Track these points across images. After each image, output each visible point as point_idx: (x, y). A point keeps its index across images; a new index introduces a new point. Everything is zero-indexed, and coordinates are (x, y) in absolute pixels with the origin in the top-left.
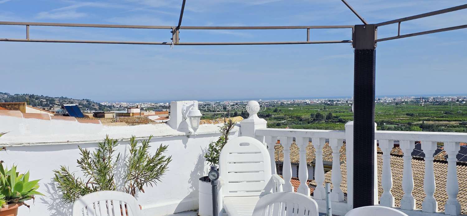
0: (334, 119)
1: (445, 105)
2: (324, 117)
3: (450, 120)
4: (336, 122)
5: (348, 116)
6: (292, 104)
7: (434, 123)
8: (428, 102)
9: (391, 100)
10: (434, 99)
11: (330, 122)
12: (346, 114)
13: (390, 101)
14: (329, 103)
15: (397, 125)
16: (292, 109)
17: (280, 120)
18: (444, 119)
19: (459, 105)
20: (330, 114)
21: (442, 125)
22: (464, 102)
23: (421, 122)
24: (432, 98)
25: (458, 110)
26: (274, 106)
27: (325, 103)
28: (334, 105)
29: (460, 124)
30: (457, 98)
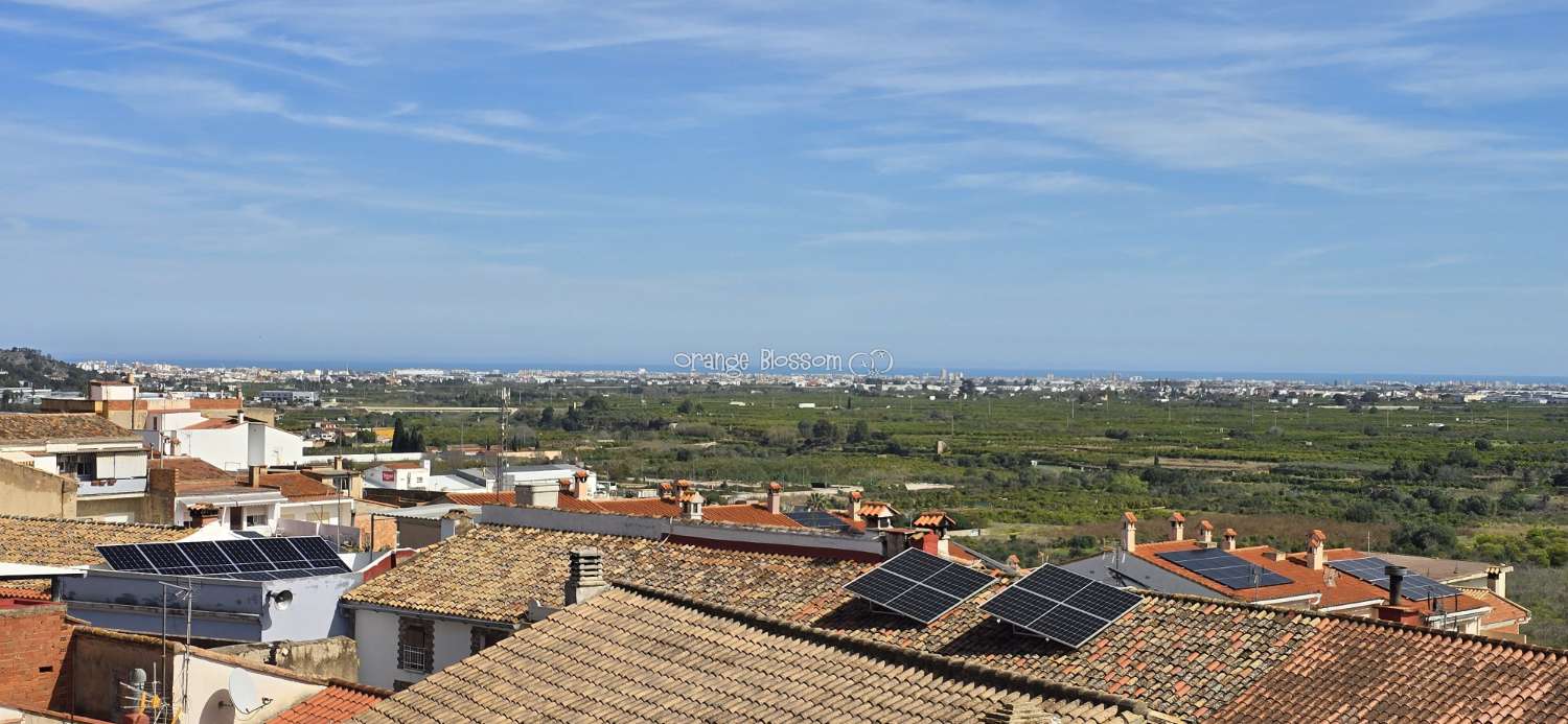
0: (871, 443)
1: (1233, 406)
2: (842, 434)
3: (1241, 458)
4: (878, 452)
5: (920, 434)
6: (745, 388)
7: (1190, 464)
8: (1182, 394)
9: (1067, 386)
10: (1202, 386)
11: (860, 450)
12: (913, 426)
13: (1063, 390)
14: (866, 387)
15: (1074, 467)
16: (742, 404)
17: (697, 441)
18: (1224, 452)
19: (1278, 409)
20: (861, 426)
21: (1215, 472)
22: (1295, 401)
23: (1150, 461)
24: (1196, 383)
25: (1271, 424)
26: (685, 392)
27: (853, 386)
28: (882, 394)
29: (1274, 471)
30: (1274, 385)
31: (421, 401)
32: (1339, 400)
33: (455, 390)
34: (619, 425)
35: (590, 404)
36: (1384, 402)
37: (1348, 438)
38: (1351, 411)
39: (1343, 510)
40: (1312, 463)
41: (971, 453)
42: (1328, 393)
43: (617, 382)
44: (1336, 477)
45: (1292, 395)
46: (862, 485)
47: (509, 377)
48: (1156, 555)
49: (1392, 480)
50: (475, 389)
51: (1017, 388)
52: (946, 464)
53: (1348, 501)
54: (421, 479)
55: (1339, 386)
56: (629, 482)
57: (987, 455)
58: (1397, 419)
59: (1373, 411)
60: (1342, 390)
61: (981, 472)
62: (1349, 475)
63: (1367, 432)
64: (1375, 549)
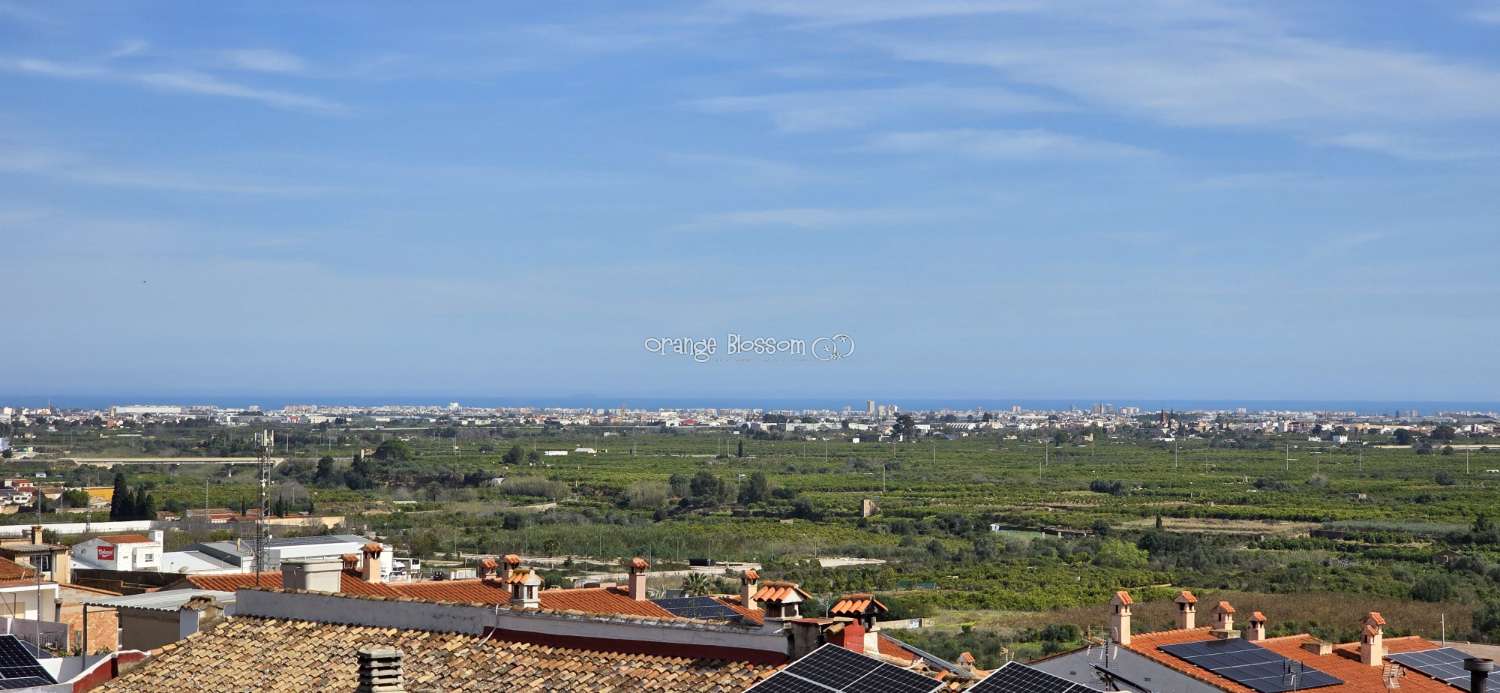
0: (772, 504)
1: (1261, 447)
2: (732, 492)
3: (1272, 517)
4: (781, 516)
5: (839, 490)
6: (596, 429)
7: (1204, 525)
8: (1192, 431)
9: (1039, 422)
10: (1219, 419)
11: (756, 514)
12: (830, 479)
13: (1034, 426)
14: (764, 427)
15: (1048, 532)
16: (591, 451)
17: (530, 502)
18: (1249, 508)
19: (1321, 450)
20: (757, 480)
21: (1238, 536)
22: (1343, 439)
23: (1150, 522)
24: (1212, 416)
25: (1312, 471)
26: (511, 435)
27: (745, 426)
28: (787, 436)
29: (1315, 534)
30: (1315, 417)
31: (150, 449)
32: (1402, 437)
33: (198, 435)
34: (423, 481)
35: (385, 450)
36: (1461, 439)
37: (1415, 488)
38: (1419, 452)
39: (1408, 585)
40: (1367, 523)
41: (907, 515)
42: (1387, 428)
43: (420, 421)
44: (1399, 541)
45: (1340, 431)
46: (760, 560)
47: (272, 415)
48: (1159, 649)
49: (1474, 545)
50: (224, 432)
51: (972, 426)
52: (875, 531)
53: (1416, 573)
54: (151, 556)
55: (1402, 419)
56: (438, 558)
57: (932, 518)
58: (1480, 462)
59: (1447, 452)
60: (1405, 423)
61: (921, 542)
62: (1417, 539)
63: (1440, 480)
64: (1452, 638)
